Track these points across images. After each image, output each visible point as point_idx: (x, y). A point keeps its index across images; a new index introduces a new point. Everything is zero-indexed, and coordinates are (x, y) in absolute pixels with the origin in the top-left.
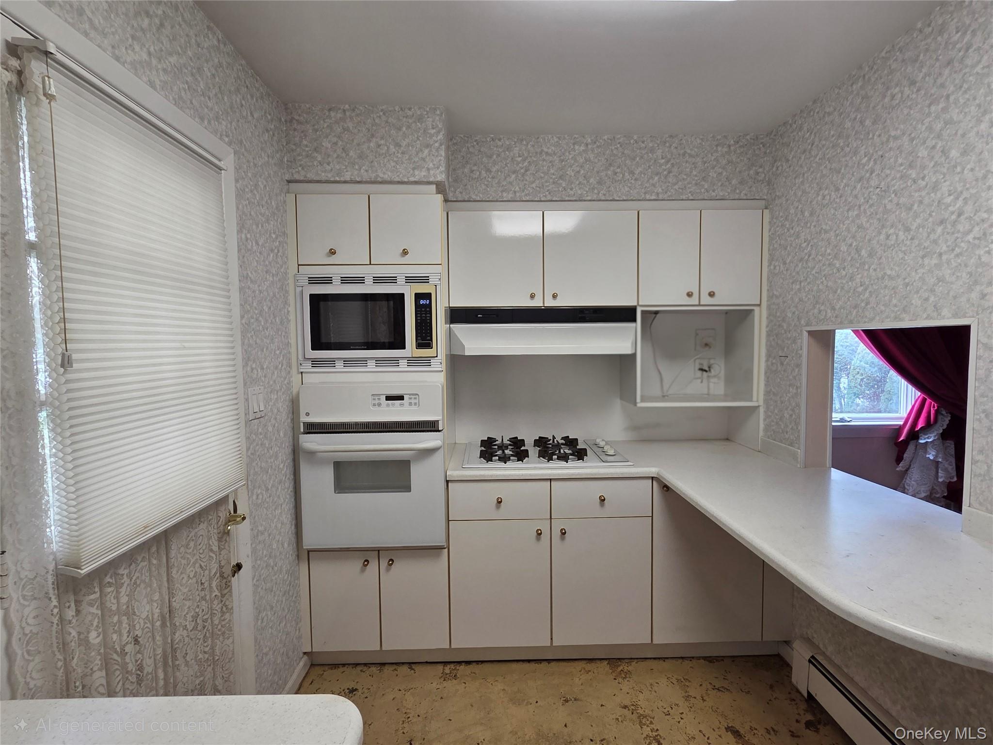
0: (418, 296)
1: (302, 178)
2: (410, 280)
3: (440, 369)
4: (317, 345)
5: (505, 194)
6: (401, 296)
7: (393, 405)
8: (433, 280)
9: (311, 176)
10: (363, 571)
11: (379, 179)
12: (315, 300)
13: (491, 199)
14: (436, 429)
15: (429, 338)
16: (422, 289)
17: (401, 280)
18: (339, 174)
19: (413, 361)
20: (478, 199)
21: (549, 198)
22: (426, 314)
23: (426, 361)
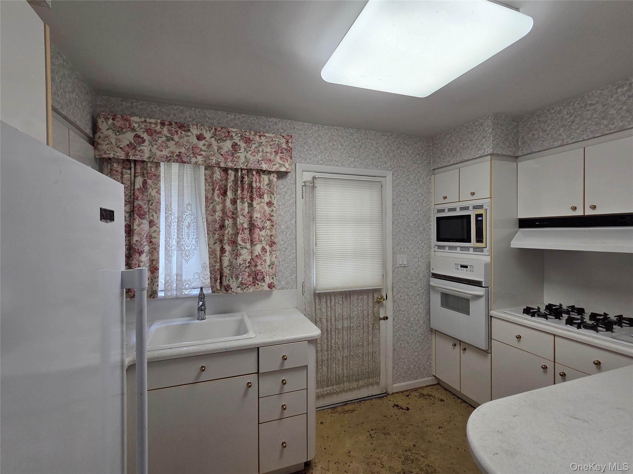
0: (478, 216)
1: (437, 167)
2: (475, 207)
3: (488, 254)
4: (439, 239)
5: (555, 143)
6: (469, 216)
7: (463, 270)
8: (485, 207)
9: (440, 166)
10: (454, 349)
11: (463, 160)
12: (438, 219)
13: (546, 148)
14: (481, 285)
15: (482, 237)
16: (479, 212)
17: (471, 208)
18: (449, 161)
19: (476, 249)
20: (537, 150)
21: (591, 136)
22: (480, 225)
23: (481, 249)
